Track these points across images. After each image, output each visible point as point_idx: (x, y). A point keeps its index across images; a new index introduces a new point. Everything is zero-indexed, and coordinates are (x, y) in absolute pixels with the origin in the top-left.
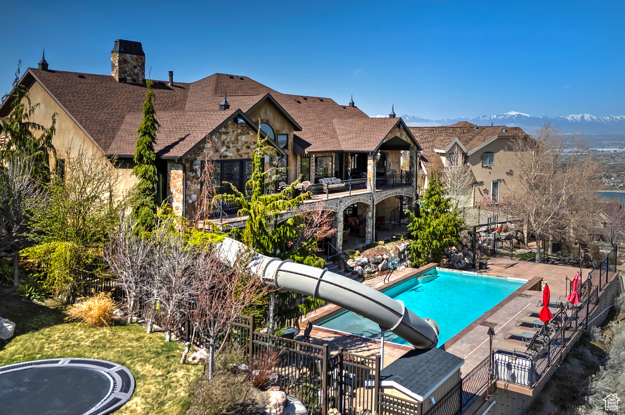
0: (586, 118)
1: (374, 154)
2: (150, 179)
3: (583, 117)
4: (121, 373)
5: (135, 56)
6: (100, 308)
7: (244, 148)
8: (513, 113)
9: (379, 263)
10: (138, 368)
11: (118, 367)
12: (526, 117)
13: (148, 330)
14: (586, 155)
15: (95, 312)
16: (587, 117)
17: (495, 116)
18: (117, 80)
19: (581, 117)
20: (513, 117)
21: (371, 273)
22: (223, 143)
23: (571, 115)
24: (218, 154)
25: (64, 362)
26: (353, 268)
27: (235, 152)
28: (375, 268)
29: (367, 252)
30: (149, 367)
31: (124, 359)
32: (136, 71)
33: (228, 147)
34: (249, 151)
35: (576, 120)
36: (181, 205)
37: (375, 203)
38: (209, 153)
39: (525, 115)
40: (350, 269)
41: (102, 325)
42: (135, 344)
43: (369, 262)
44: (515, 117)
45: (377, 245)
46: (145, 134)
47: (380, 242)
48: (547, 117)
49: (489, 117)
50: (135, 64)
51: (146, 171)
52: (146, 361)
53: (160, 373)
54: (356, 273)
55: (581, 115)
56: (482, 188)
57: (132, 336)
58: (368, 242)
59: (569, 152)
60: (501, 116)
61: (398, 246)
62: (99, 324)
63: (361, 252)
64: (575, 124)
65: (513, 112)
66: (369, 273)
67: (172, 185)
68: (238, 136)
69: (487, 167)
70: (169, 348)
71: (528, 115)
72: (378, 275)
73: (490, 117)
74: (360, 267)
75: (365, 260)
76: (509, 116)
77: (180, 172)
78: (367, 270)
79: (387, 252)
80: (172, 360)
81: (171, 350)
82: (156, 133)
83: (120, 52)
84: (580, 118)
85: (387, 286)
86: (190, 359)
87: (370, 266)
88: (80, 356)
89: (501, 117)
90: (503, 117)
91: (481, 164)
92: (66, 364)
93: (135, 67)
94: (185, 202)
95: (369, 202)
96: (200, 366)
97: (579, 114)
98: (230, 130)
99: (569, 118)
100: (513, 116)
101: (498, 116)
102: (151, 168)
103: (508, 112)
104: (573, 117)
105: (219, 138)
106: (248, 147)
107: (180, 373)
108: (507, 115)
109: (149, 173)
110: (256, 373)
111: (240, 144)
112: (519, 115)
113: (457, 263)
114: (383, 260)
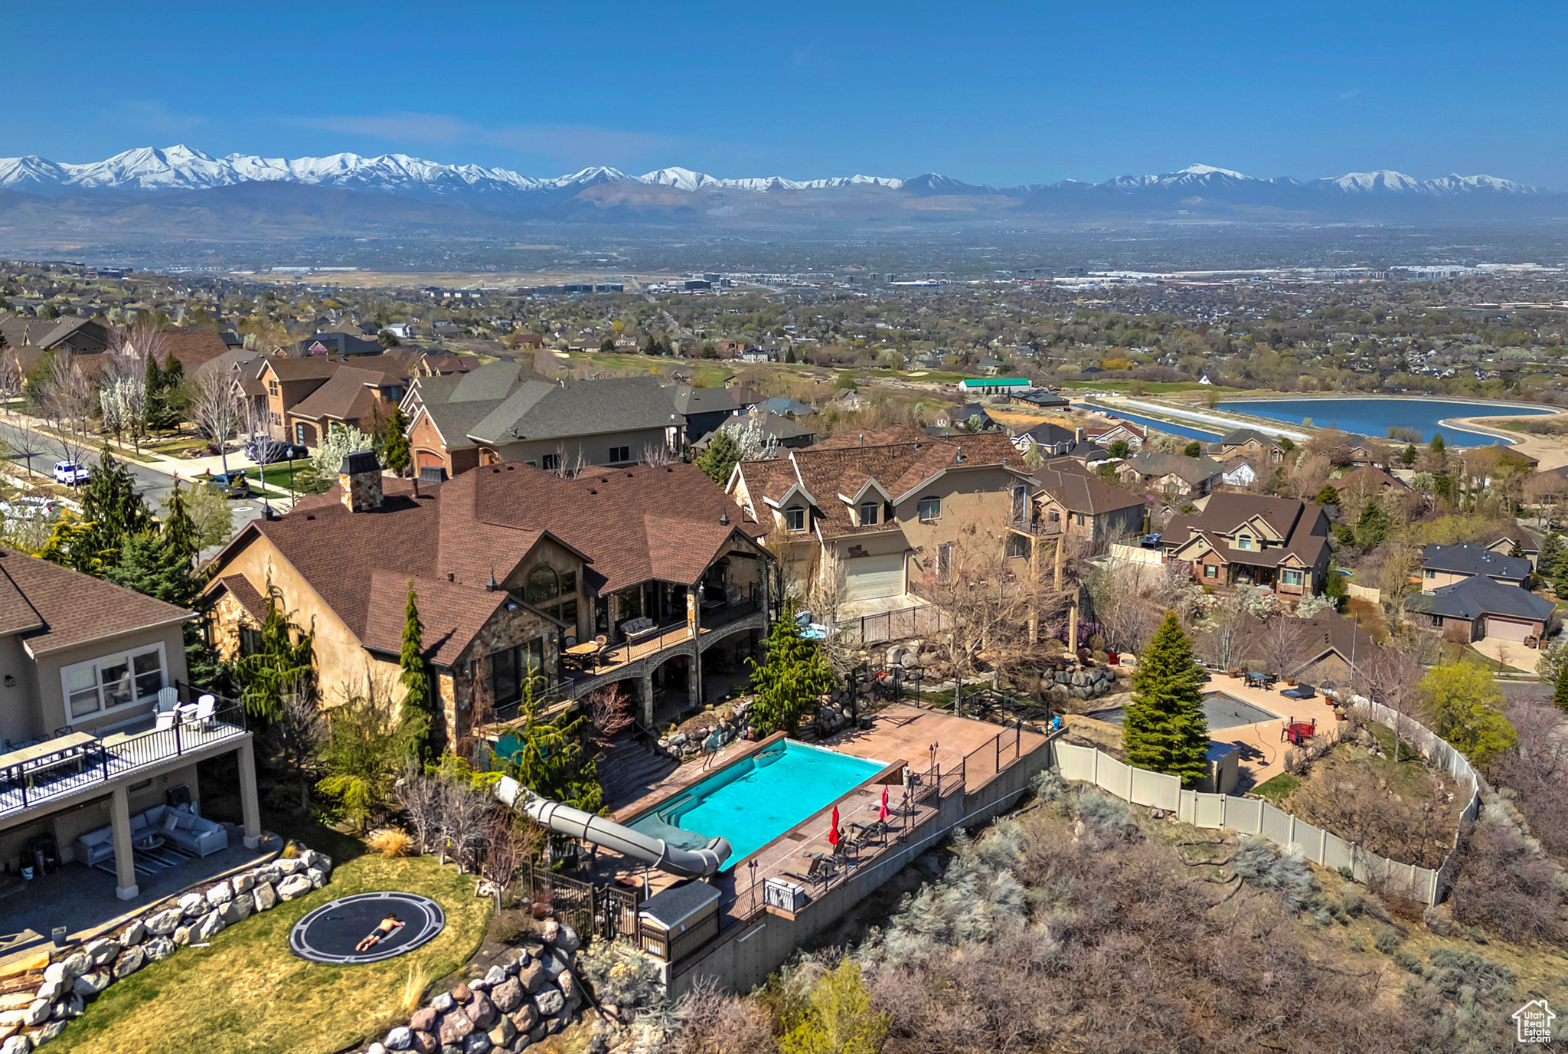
0: (1387, 182)
1: (694, 589)
2: (419, 688)
3: (1379, 180)
4: (431, 906)
5: (370, 473)
6: (396, 843)
7: (518, 633)
8: (1201, 169)
9: (703, 739)
10: (443, 902)
11: (428, 901)
12: (1234, 178)
13: (441, 862)
14: (1377, 285)
15: (393, 846)
16: (1391, 178)
17: (1154, 178)
18: (351, 509)
19: (1376, 180)
20: (1201, 181)
21: (691, 753)
22: (494, 635)
23: (1350, 175)
24: (489, 649)
25: (384, 896)
26: (666, 748)
27: (508, 641)
28: (697, 745)
29: (687, 723)
30: (450, 900)
31: (430, 893)
32: (372, 492)
33: (499, 637)
34: (524, 634)
35: (1362, 188)
36: (453, 713)
37: (700, 651)
38: (479, 649)
39: (1230, 173)
40: (661, 751)
41: (400, 856)
42: (434, 877)
43: (688, 738)
44: (1205, 180)
45: (704, 710)
46: (410, 640)
47: (708, 706)
48: (1288, 179)
49: (1138, 179)
50: (369, 483)
51: (415, 680)
52: (447, 894)
53: (460, 906)
54: (670, 755)
55: (1375, 174)
56: (920, 559)
57: (428, 868)
58: (693, 704)
59: (1337, 278)
60: (1171, 176)
61: (734, 709)
62: (397, 855)
63: (678, 724)
64: (1360, 199)
65: (1201, 166)
66: (687, 753)
67: (442, 691)
68: (509, 621)
69: (927, 523)
70: (462, 880)
71: (1239, 176)
72: (700, 756)
73: (1143, 179)
74: (675, 747)
75: (683, 737)
76: (1191, 176)
77: (450, 678)
78: (684, 750)
79: (714, 719)
80: (467, 892)
81: (464, 883)
82: (422, 636)
83: (351, 474)
84: (1372, 183)
85: (706, 774)
86: (481, 892)
87: (689, 744)
88: (394, 890)
89: (1169, 180)
90: (1176, 178)
91: (917, 517)
92: (387, 897)
93: (370, 488)
94: (458, 709)
95: (691, 653)
96: (490, 900)
97: (1370, 171)
98: (501, 617)
99: (1345, 182)
100: (1202, 176)
101: (1161, 177)
102: (419, 676)
103: (1188, 167)
104: (1354, 179)
105: (489, 630)
106: (522, 630)
107: (476, 906)
108: (1185, 174)
109: (418, 683)
110: (535, 905)
111: (512, 629)
112: (1215, 175)
113: (829, 720)
114: (708, 733)
